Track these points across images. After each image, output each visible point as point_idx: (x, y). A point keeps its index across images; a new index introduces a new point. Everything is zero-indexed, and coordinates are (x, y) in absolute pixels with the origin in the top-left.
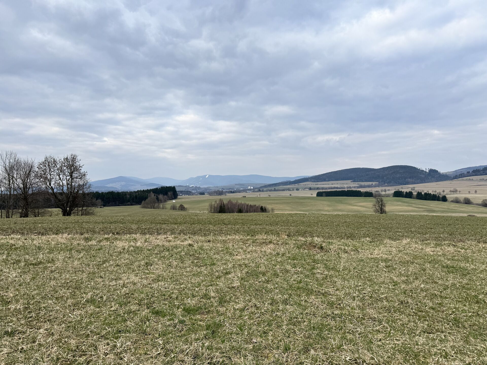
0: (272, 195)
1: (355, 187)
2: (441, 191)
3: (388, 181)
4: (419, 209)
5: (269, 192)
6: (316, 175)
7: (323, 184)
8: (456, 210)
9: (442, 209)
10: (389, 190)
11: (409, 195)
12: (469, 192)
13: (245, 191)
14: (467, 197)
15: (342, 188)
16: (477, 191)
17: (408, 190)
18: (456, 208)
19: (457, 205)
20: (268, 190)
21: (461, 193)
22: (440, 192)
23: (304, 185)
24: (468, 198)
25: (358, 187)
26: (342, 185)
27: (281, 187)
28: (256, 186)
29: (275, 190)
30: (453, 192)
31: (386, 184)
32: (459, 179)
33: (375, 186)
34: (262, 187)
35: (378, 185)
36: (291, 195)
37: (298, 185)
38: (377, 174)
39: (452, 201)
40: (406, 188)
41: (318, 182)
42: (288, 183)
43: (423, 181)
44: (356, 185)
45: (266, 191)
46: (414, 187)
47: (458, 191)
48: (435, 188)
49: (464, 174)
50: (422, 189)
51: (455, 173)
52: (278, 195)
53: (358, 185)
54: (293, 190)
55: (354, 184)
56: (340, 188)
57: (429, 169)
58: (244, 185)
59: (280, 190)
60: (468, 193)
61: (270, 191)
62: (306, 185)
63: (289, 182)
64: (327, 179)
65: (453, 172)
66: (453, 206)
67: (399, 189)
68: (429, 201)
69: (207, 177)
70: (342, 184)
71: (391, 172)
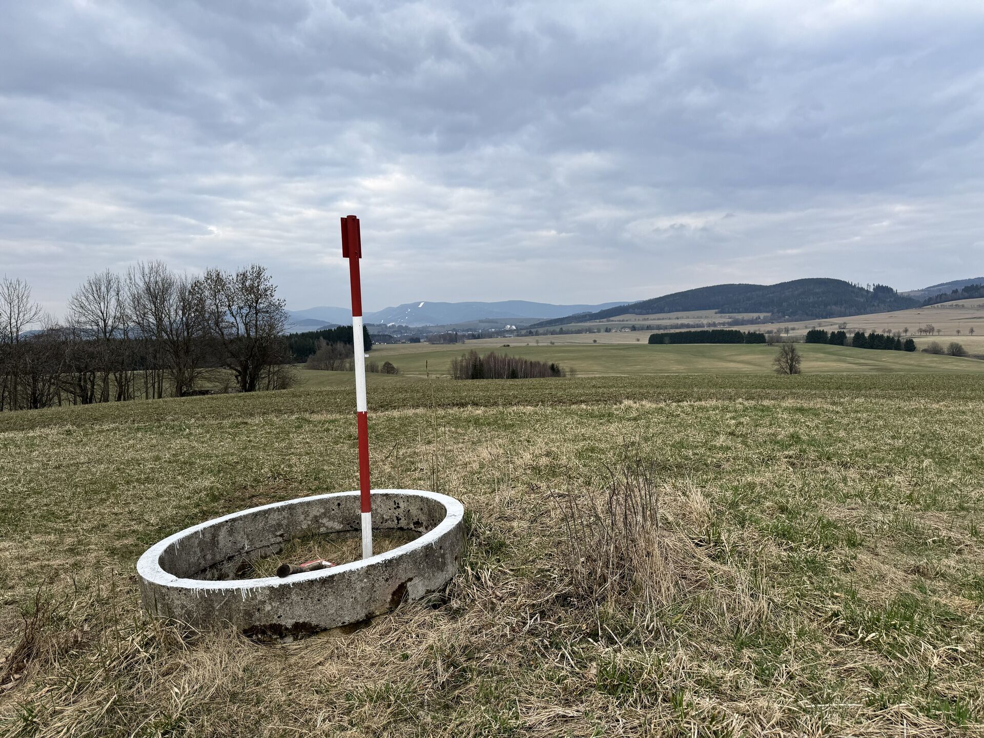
0: (558, 341)
1: (724, 324)
2: (901, 330)
3: (791, 310)
4: (861, 367)
5: (549, 336)
6: (645, 300)
7: (659, 319)
8: (935, 367)
9: (907, 367)
10: (793, 329)
11: (838, 339)
12: (958, 332)
13: (501, 333)
14: (956, 341)
15: (698, 326)
16: (974, 329)
17: (835, 329)
18: (934, 365)
19: (936, 358)
20: (547, 330)
21: (941, 333)
22: (899, 333)
23: (619, 321)
24: (958, 344)
25: (730, 324)
26: (697, 320)
27: (573, 326)
28: (520, 324)
29: (561, 332)
30: (925, 331)
31: (787, 317)
32: (936, 305)
33: (764, 322)
34: (535, 325)
35: (771, 320)
36: (595, 341)
37: (608, 321)
38: (768, 296)
39: (925, 351)
40: (828, 326)
41: (648, 313)
42: (588, 317)
43: (863, 311)
44: (727, 320)
45: (544, 335)
46: (845, 323)
47: (936, 330)
48: (888, 323)
49: (945, 294)
50: (861, 326)
51: (926, 293)
52: (569, 341)
53: (730, 320)
54: (599, 331)
55: (721, 317)
56: (693, 327)
57: (874, 285)
58: (497, 323)
59: (572, 332)
60: (956, 333)
61: (553, 333)
62: (623, 321)
63: (588, 315)
64: (666, 309)
65: (922, 290)
66: (930, 361)
67: (814, 327)
68: (880, 351)
69: (420, 306)
70: (698, 318)
71: (796, 292)
